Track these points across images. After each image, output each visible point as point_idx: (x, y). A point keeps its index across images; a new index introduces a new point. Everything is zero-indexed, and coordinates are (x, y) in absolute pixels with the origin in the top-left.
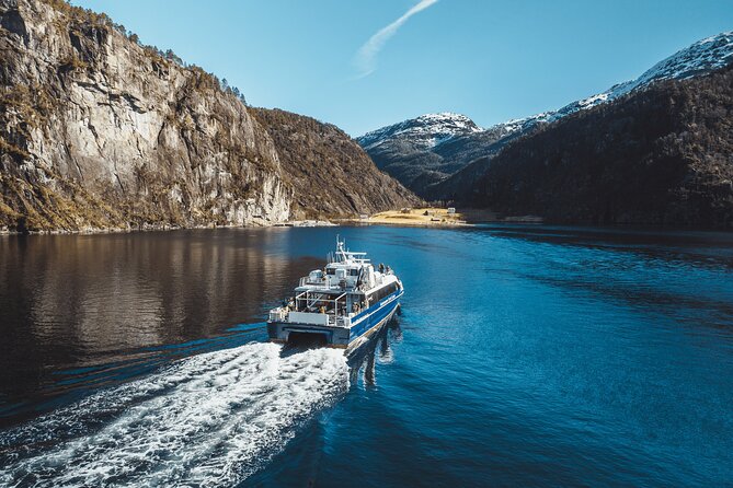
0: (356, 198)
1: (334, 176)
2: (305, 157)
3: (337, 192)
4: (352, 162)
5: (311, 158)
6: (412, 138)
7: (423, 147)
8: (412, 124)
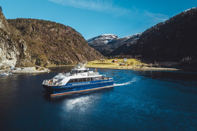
0: (79, 56)
1: (70, 46)
2: (57, 38)
3: (71, 53)
4: (78, 41)
5: (60, 39)
6: (100, 40)
7: (103, 43)
8: (99, 37)
